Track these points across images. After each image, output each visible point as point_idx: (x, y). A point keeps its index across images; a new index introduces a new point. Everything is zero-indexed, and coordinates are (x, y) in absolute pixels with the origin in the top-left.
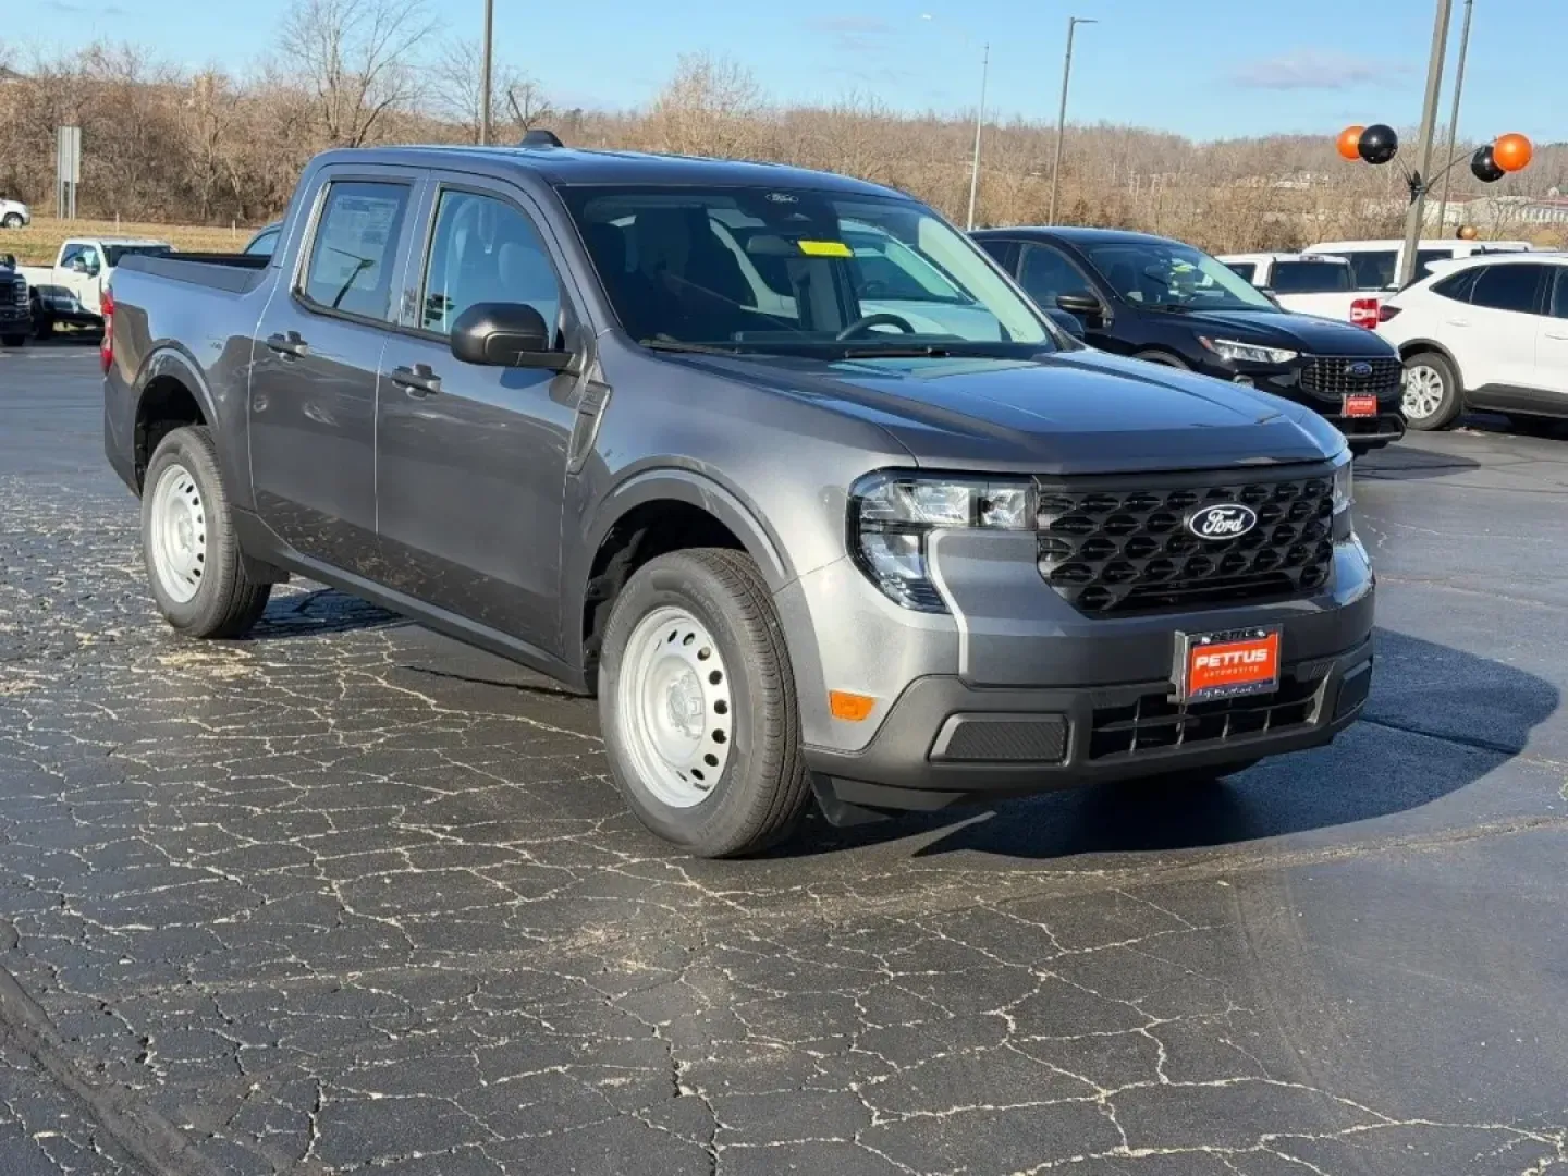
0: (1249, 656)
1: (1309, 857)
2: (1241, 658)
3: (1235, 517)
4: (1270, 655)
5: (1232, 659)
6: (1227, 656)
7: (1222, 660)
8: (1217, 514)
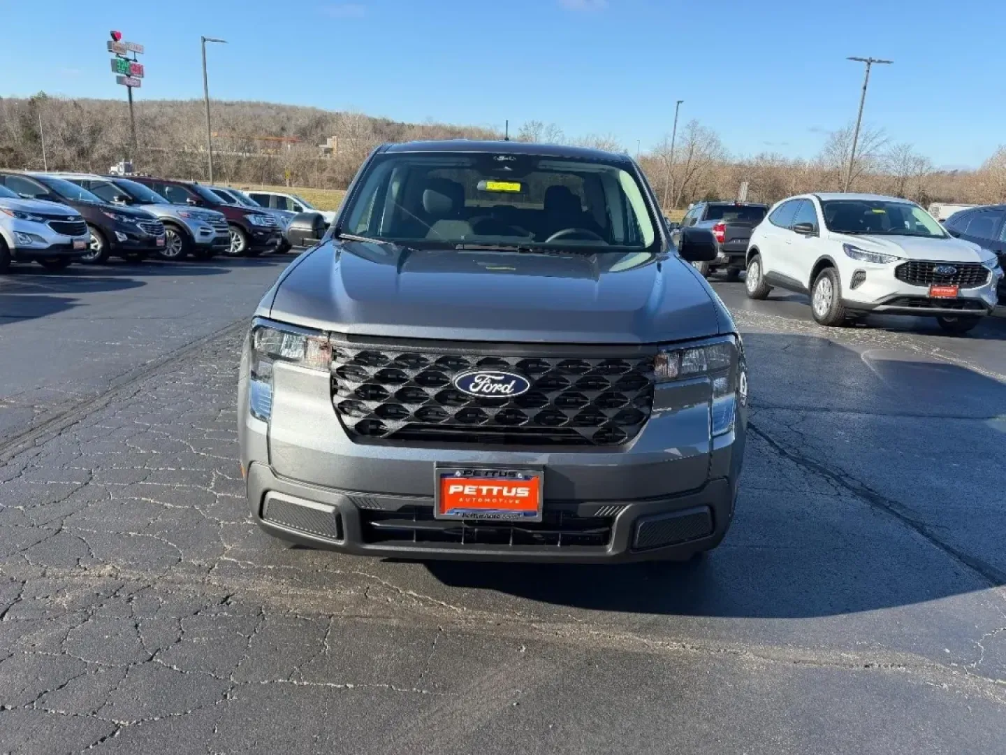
0: (509, 491)
1: (656, 644)
2: (500, 492)
3: (506, 381)
4: (532, 493)
5: (490, 491)
6: (485, 489)
7: (479, 491)
8: (483, 378)
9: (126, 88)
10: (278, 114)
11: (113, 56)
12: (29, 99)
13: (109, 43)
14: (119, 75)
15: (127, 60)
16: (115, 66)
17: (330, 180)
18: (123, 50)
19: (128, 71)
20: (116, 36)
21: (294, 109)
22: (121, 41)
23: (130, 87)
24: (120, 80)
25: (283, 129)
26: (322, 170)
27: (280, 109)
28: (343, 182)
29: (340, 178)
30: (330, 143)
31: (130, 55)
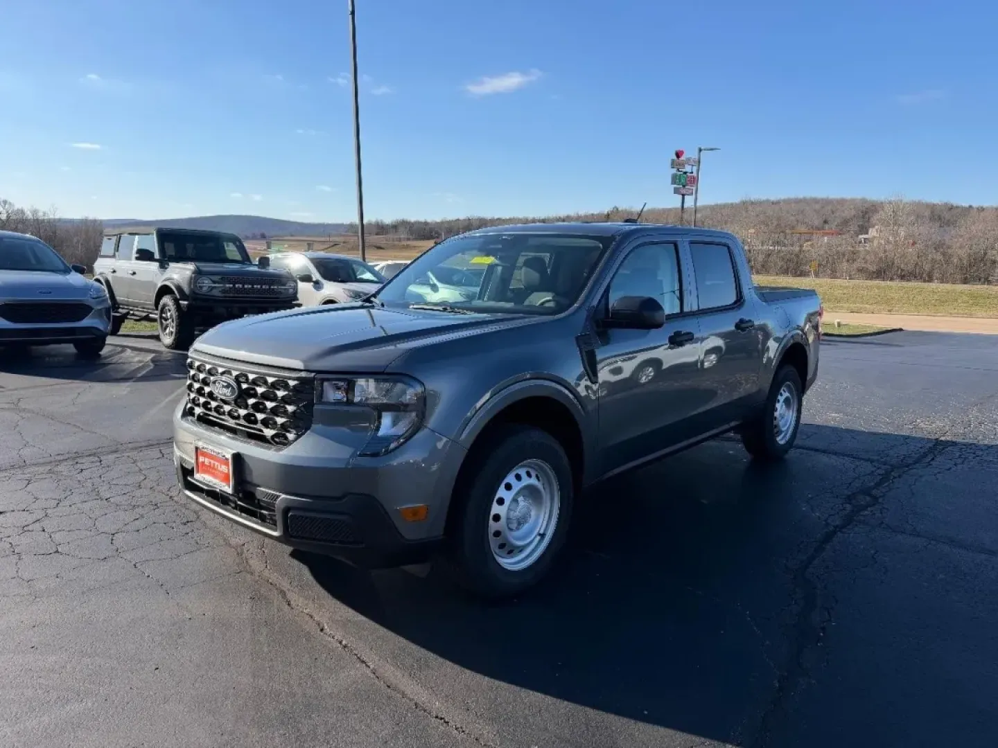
9: (681, 196)
10: (823, 207)
11: (674, 171)
12: (606, 213)
13: (673, 160)
14: (675, 186)
15: (685, 173)
16: (675, 179)
17: (860, 270)
18: (683, 165)
19: (684, 182)
20: (678, 155)
21: (842, 202)
22: (683, 158)
23: (683, 195)
24: (676, 191)
25: (826, 222)
26: (852, 260)
27: (827, 202)
28: (874, 272)
29: (872, 268)
30: (872, 232)
31: (688, 168)
